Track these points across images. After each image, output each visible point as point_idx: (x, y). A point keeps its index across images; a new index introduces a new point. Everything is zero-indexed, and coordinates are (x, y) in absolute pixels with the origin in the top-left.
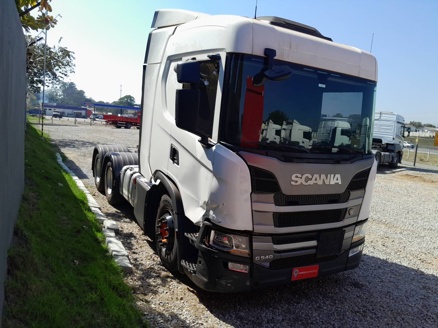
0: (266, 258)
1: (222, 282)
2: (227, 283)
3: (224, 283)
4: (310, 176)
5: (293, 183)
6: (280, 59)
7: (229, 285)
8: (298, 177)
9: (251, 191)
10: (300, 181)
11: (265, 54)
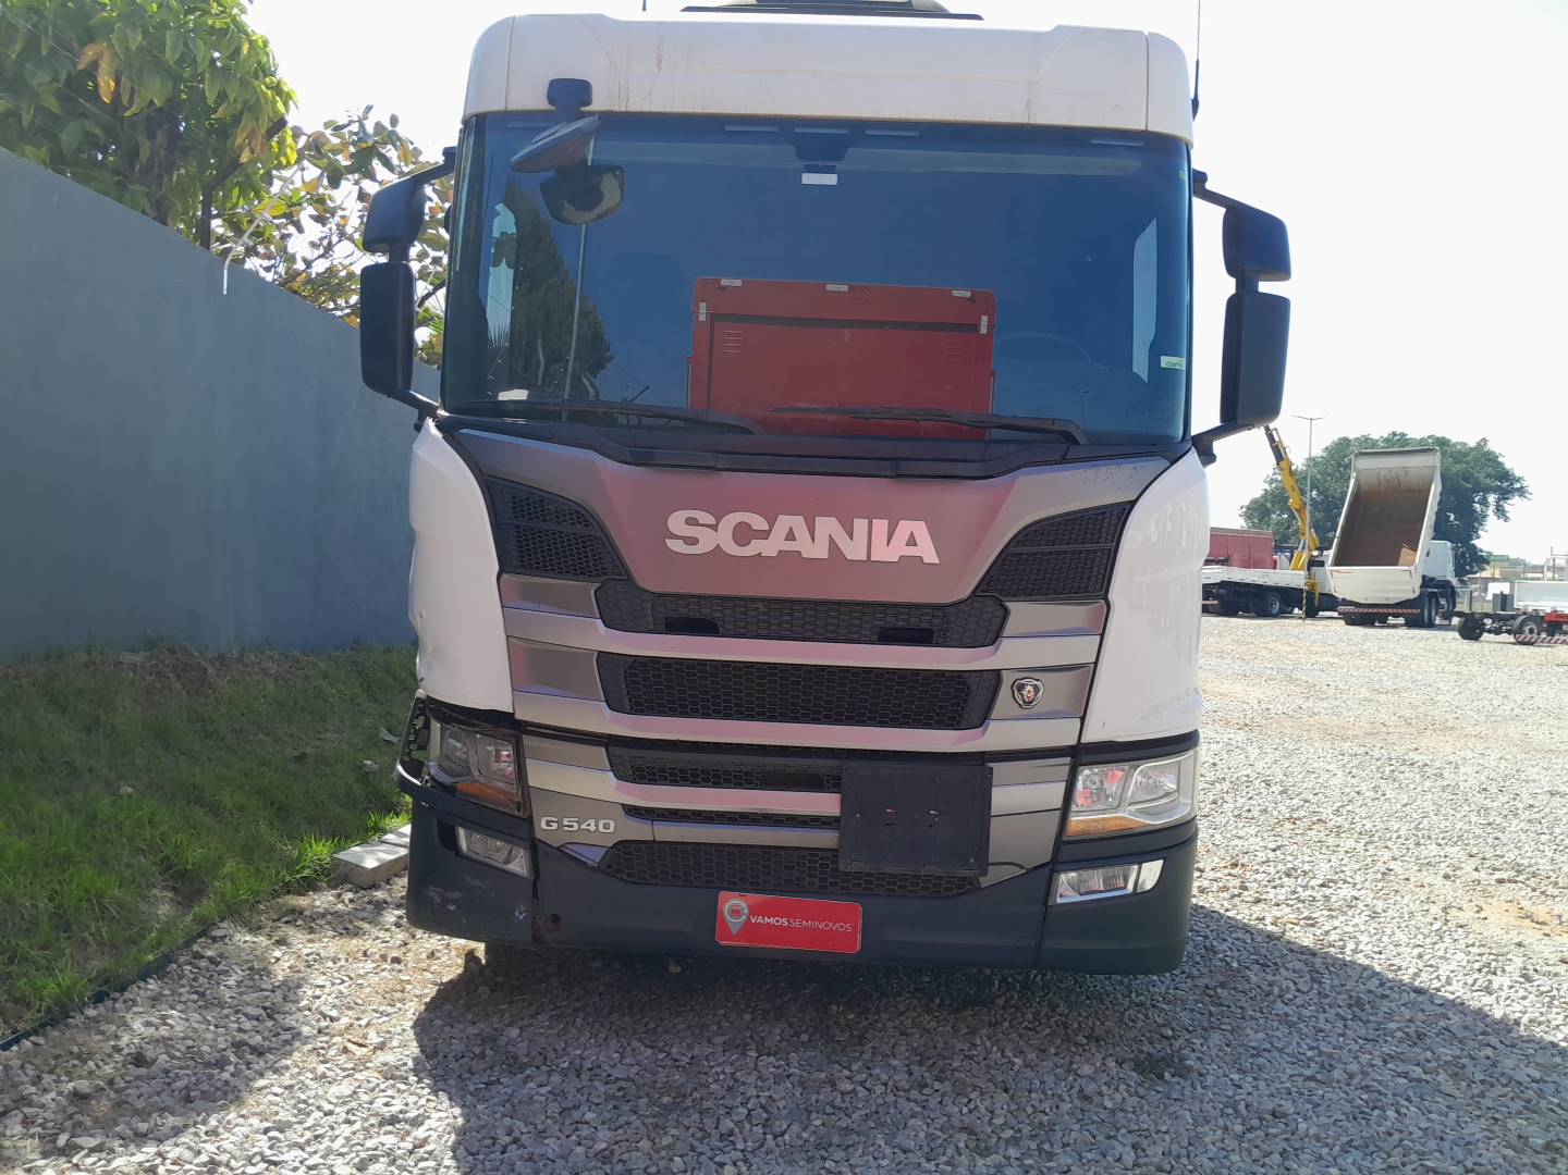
0: (584, 826)
1: (432, 894)
2: (446, 900)
3: (438, 899)
4: (758, 522)
5: (676, 546)
6: (617, 109)
7: (453, 908)
8: (700, 522)
9: (497, 568)
10: (707, 541)
11: (551, 100)
